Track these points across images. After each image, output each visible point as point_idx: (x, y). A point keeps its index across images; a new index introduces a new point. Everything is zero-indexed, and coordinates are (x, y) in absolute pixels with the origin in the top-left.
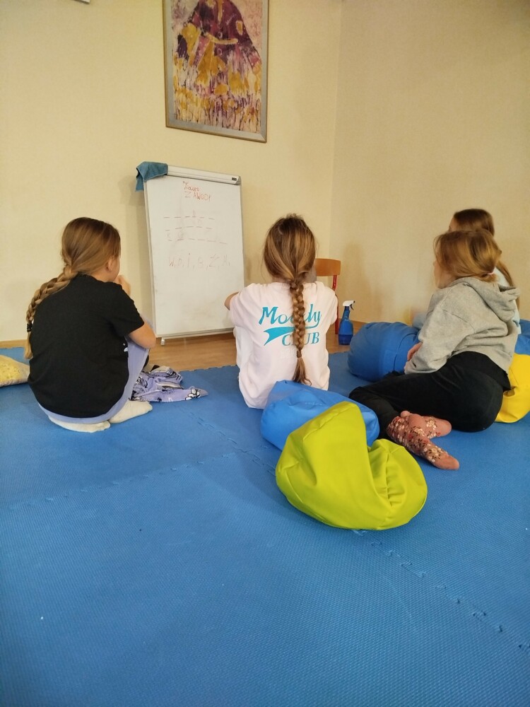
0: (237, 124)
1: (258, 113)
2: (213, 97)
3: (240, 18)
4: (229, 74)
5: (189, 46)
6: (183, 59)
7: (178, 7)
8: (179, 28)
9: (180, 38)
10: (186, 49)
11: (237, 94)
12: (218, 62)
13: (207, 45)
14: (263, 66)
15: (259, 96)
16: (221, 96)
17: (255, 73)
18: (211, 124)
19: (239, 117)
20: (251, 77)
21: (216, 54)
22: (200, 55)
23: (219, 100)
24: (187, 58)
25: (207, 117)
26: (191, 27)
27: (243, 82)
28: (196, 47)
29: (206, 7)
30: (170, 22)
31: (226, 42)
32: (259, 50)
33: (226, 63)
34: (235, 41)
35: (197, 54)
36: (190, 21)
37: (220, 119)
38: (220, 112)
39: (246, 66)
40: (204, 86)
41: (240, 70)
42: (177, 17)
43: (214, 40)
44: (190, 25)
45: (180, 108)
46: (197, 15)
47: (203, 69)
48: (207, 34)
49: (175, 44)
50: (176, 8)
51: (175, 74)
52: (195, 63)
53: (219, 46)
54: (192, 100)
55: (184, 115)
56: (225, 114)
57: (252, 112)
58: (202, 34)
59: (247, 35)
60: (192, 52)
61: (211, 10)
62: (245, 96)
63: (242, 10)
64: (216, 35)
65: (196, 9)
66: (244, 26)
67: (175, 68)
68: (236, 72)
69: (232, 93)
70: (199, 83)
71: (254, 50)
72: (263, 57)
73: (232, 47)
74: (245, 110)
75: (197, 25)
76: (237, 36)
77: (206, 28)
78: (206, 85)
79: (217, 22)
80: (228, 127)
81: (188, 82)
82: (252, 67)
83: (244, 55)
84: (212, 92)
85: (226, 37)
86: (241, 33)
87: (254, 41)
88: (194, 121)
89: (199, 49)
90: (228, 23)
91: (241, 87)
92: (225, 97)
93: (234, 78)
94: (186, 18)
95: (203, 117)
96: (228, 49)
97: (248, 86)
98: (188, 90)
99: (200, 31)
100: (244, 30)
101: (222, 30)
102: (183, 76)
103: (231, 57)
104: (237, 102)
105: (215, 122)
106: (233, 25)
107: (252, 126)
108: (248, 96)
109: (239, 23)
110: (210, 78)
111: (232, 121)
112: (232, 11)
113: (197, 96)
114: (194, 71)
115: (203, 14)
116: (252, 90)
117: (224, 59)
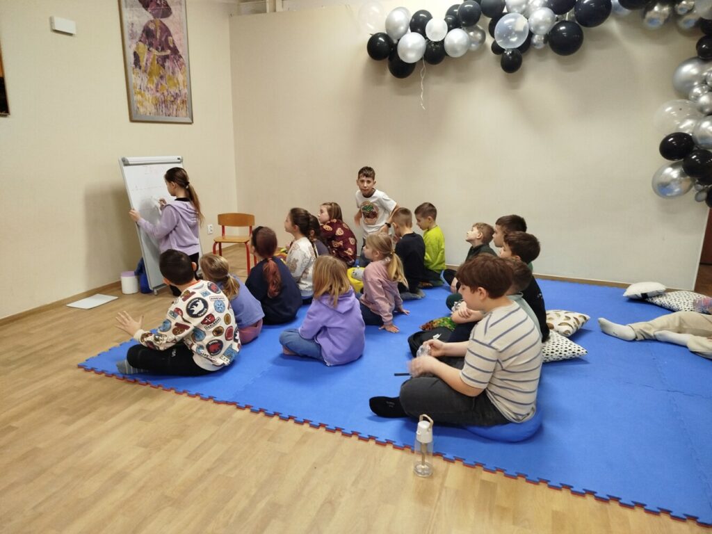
0: (175, 112)
1: (187, 102)
2: (158, 94)
3: (170, 35)
4: (167, 76)
5: (141, 59)
6: (138, 69)
7: (132, 30)
8: (134, 46)
9: (135, 54)
10: (139, 61)
11: (173, 90)
12: (160, 69)
13: (152, 57)
14: (187, 69)
15: (186, 90)
16: (163, 93)
17: (182, 74)
18: (158, 114)
19: (175, 107)
20: (180, 77)
21: (158, 63)
22: (148, 64)
23: (162, 96)
24: (140, 68)
25: (156, 111)
26: (141, 44)
27: (176, 81)
28: (145, 59)
29: (149, 29)
30: (127, 42)
31: (163, 54)
32: (183, 56)
33: (164, 68)
34: (168, 52)
35: (146, 64)
36: (140, 41)
37: (164, 111)
38: (164, 105)
39: (177, 69)
40: (152, 87)
41: (173, 73)
42: (132, 38)
43: (156, 53)
44: (140, 43)
45: (138, 105)
46: (144, 35)
47: (150, 74)
48: (151, 49)
49: (131, 59)
50: (130, 32)
51: (134, 81)
52: (145, 71)
53: (160, 57)
54: (146, 99)
55: (142, 110)
56: (166, 107)
57: (183, 102)
58: (148, 49)
59: (176, 47)
60: (143, 64)
61: (152, 31)
62: (177, 91)
63: (172, 30)
64: (157, 49)
65: (143, 31)
66: (173, 41)
67: (133, 76)
68: (171, 74)
69: (170, 90)
70: (149, 86)
71: (180, 57)
72: (186, 61)
73: (166, 57)
74: (179, 102)
75: (145, 43)
76: (169, 48)
78: (153, 86)
79: (156, 39)
80: (169, 116)
81: (142, 84)
82: (180, 69)
83: (175, 61)
84: (157, 91)
85: (163, 49)
86: (172, 45)
87: (180, 50)
88: (148, 114)
89: (147, 61)
90: (163, 39)
91: (175, 85)
92: (166, 93)
93: (170, 79)
94: (137, 39)
95: (154, 111)
96: (165, 58)
97: (179, 84)
98: (143, 92)
99: (147, 47)
100: (174, 43)
101: (160, 45)
102: (139, 82)
103: (167, 64)
104: (173, 96)
105: (161, 113)
106: (166, 40)
107: (183, 112)
108: (180, 91)
109: (170, 38)
110: (155, 81)
111: (171, 111)
112: (166, 31)
113: (148, 95)
114: (145, 77)
115: (148, 33)
116: (181, 87)
117: (163, 66)
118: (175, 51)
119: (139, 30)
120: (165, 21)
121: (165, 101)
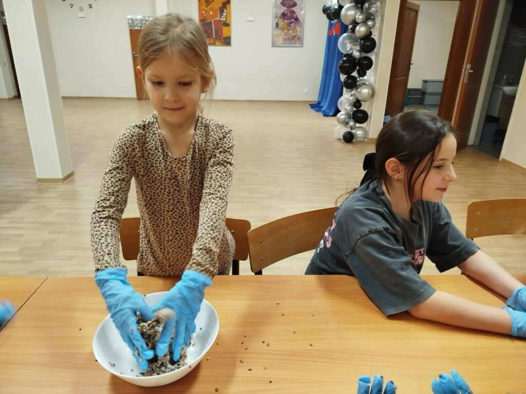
0: (293, 43)
1: (300, 39)
2: (286, 36)
4: (291, 29)
8: (276, 21)
9: (277, 23)
10: (278, 25)
11: (294, 34)
12: (288, 27)
13: (284, 23)
14: (303, 25)
15: (301, 34)
16: (288, 36)
17: (300, 28)
18: (285, 44)
19: (294, 41)
20: (298, 29)
21: (287, 25)
22: (282, 26)
24: (278, 28)
28: (281, 24)
29: (285, 13)
30: (274, 19)
31: (291, 21)
32: (301, 21)
34: (293, 20)
36: (280, 18)
37: (288, 43)
39: (297, 26)
41: (295, 27)
42: (276, 18)
43: (286, 21)
45: (276, 41)
46: (282, 16)
47: (283, 30)
49: (275, 25)
50: (276, 16)
51: (275, 33)
52: (280, 29)
53: (288, 22)
54: (279, 38)
55: (277, 43)
56: (289, 41)
57: (298, 38)
60: (280, 26)
62: (296, 35)
63: (296, 11)
64: (287, 20)
65: (282, 14)
67: (275, 31)
68: (293, 28)
69: (292, 34)
70: (282, 34)
71: (299, 21)
73: (292, 22)
74: (296, 38)
76: (294, 18)
77: (284, 19)
78: (284, 34)
79: (288, 16)
81: (279, 34)
82: (299, 26)
83: (296, 23)
85: (290, 20)
86: (295, 17)
87: (300, 18)
88: (280, 44)
90: (291, 16)
91: (295, 32)
92: (290, 36)
93: (293, 30)
94: (278, 18)
95: (282, 42)
98: (278, 36)
99: (282, 20)
100: (297, 16)
101: (289, 18)
102: (277, 33)
103: (292, 24)
104: (293, 37)
106: (293, 16)
107: (298, 43)
110: (285, 32)
111: (291, 43)
112: (294, 12)
113: (281, 37)
114: (280, 31)
115: (284, 15)
116: (298, 33)
117: (290, 26)
118: (297, 19)
119: (280, 14)
120: (294, 9)
121: (289, 39)
